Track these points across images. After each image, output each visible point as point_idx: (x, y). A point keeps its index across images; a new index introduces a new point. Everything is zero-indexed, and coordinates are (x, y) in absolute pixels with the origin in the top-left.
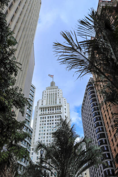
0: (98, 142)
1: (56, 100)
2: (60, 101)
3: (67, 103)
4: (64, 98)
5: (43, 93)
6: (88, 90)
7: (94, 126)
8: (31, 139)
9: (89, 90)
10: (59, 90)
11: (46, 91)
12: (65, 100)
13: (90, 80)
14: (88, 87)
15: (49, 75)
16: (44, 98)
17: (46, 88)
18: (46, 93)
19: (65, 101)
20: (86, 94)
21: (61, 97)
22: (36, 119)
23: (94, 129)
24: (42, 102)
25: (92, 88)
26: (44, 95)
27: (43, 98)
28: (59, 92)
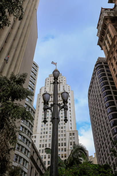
0: (110, 124)
1: (59, 87)
2: (64, 88)
3: (71, 91)
4: (68, 86)
5: (46, 80)
6: (96, 69)
7: (105, 107)
8: (32, 126)
9: (98, 69)
10: (62, 77)
11: (49, 78)
12: (69, 87)
13: (98, 59)
14: (97, 66)
15: (53, 63)
16: (47, 85)
17: (49, 75)
18: (49, 80)
19: (69, 89)
20: (94, 74)
21: (64, 84)
22: (39, 106)
23: (105, 110)
24: (45, 89)
25: (102, 66)
26: (47, 83)
27: (45, 85)
28: (62, 79)
